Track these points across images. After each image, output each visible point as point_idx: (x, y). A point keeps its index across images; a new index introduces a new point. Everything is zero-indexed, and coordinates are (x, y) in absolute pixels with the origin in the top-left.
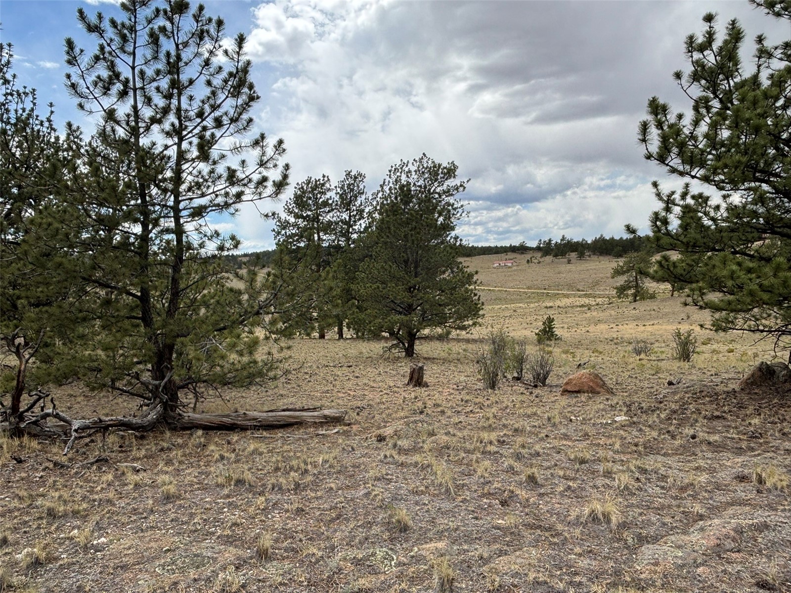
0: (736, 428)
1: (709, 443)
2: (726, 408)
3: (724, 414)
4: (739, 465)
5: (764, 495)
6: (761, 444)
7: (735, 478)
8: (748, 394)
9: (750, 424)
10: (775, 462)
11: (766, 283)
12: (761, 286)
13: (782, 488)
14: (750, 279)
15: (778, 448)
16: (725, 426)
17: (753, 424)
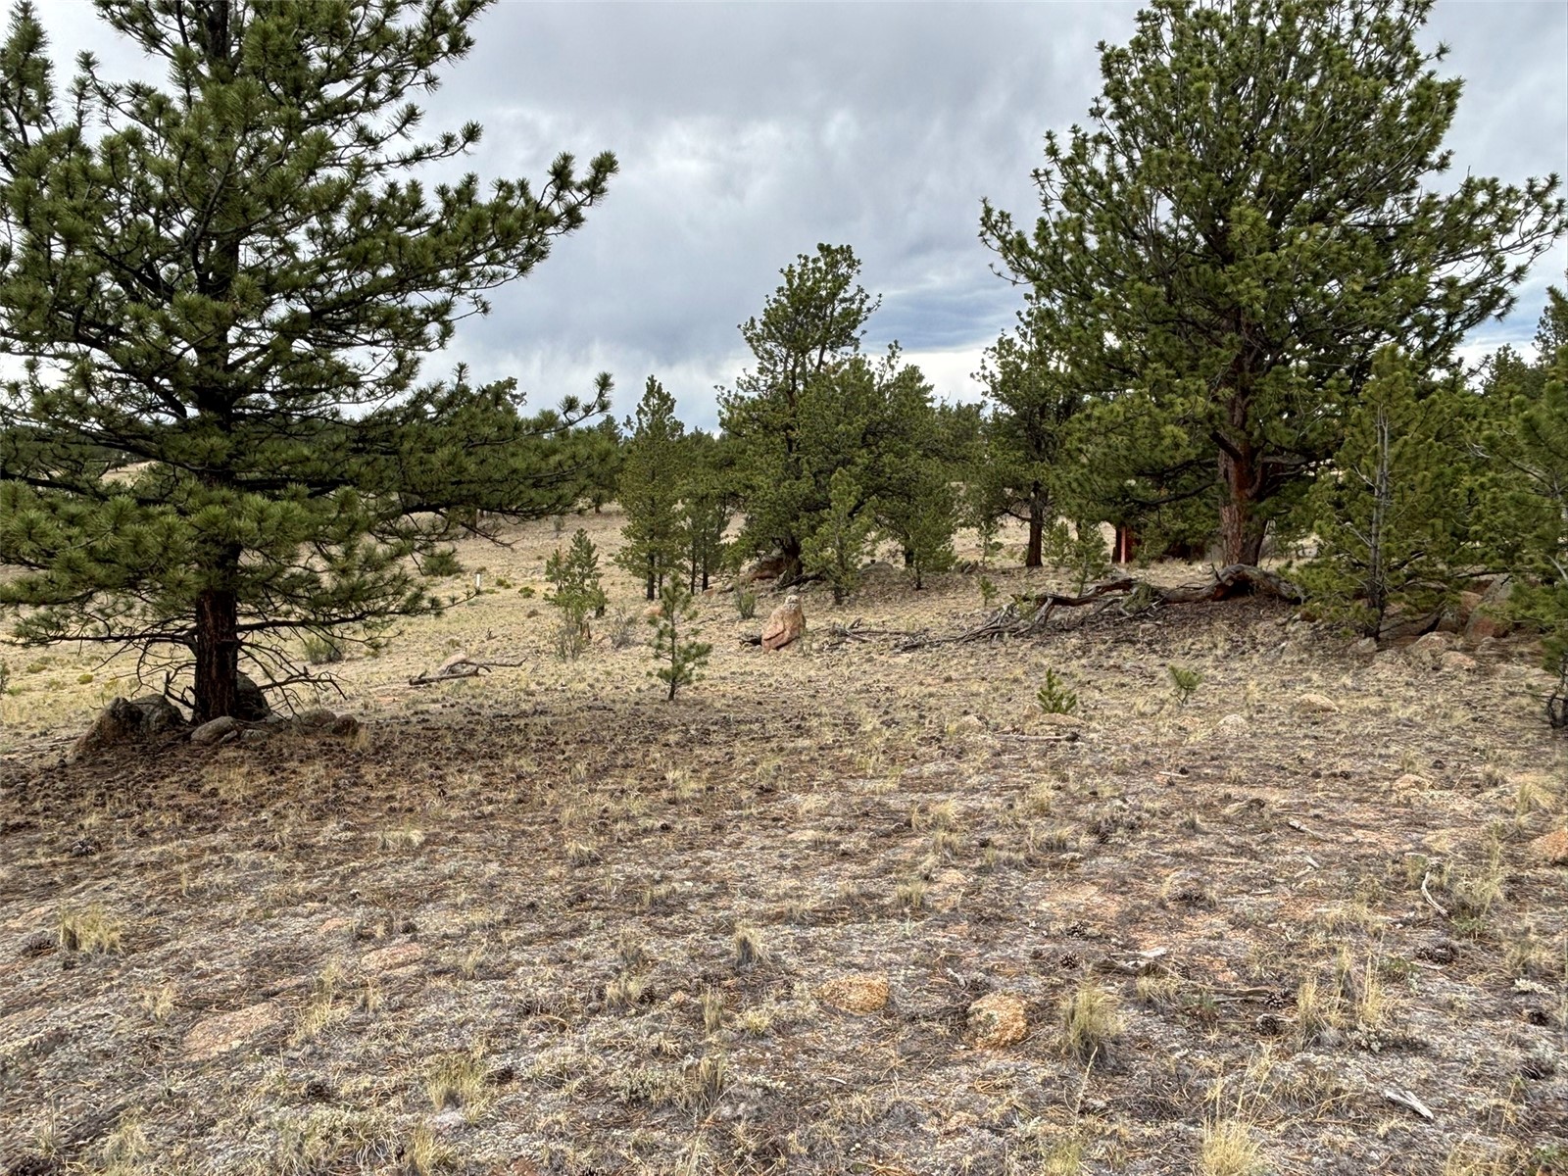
0: (51, 842)
2: (38, 805)
3: (30, 819)
4: (39, 921)
5: (77, 971)
6: (94, 864)
7: (24, 952)
8: (91, 765)
9: (82, 827)
10: (113, 895)
11: (98, 544)
12: (91, 551)
13: (113, 945)
14: (69, 538)
15: (125, 865)
16: (29, 844)
17: (86, 827)
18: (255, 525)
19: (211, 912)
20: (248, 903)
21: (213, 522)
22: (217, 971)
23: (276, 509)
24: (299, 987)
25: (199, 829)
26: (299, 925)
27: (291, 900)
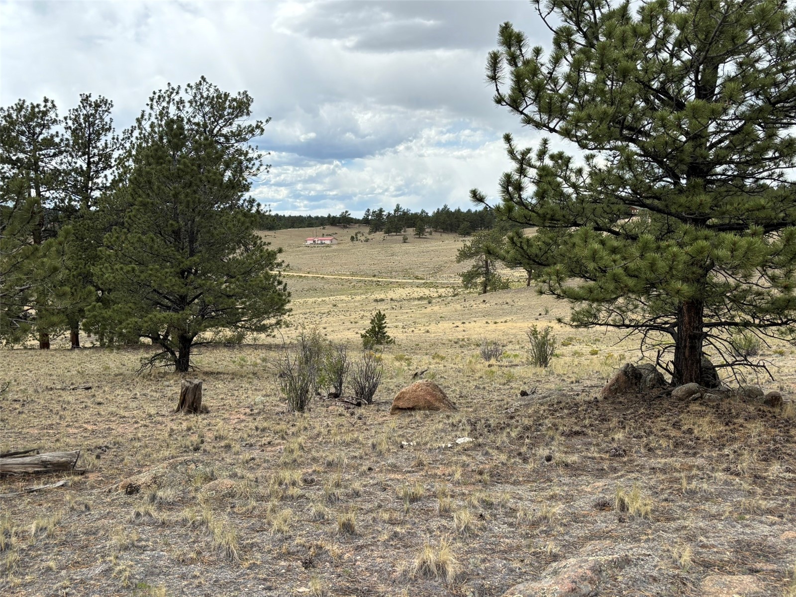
0: (598, 445)
1: (567, 465)
2: (587, 422)
3: (584, 429)
4: (600, 490)
5: (627, 525)
6: (625, 463)
7: (595, 506)
8: (613, 403)
9: (613, 439)
10: (639, 483)
11: (631, 265)
12: (626, 269)
13: (646, 514)
14: (614, 261)
15: (643, 467)
16: (585, 444)
17: (616, 439)
19: (703, 507)
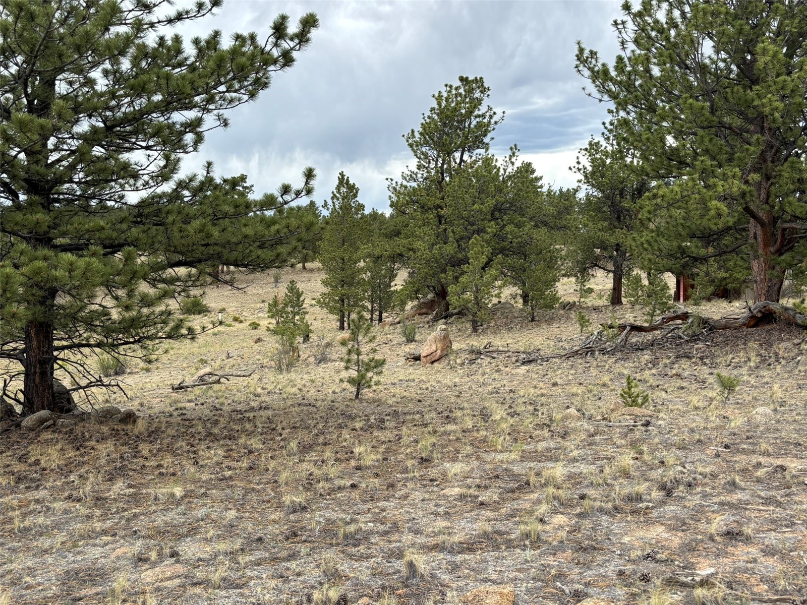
18: (67, 274)
20: (61, 537)
21: (37, 272)
22: (39, 584)
23: (81, 263)
24: (97, 594)
25: (27, 488)
26: (97, 552)
27: (91, 535)
